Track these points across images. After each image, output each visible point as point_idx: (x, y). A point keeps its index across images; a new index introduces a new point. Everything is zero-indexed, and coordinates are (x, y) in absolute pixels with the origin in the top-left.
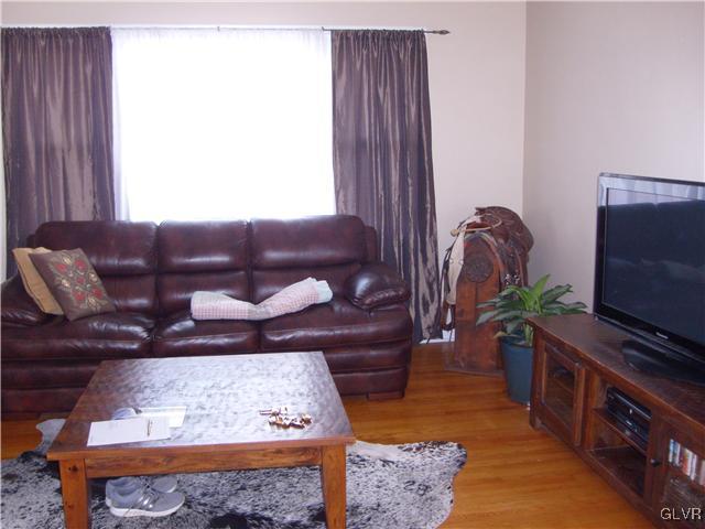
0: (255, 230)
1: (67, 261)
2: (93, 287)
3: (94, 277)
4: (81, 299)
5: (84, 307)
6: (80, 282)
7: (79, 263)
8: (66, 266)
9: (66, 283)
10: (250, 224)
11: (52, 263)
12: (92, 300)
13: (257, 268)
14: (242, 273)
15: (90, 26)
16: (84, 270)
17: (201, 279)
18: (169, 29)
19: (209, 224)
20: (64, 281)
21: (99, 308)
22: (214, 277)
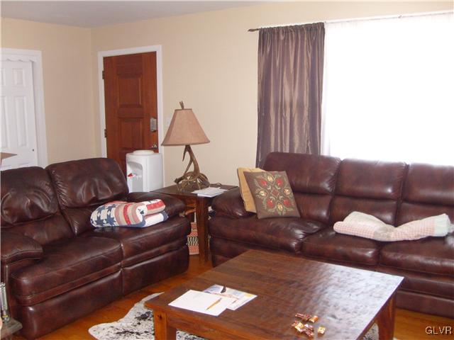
0: (410, 171)
1: (270, 179)
2: (285, 197)
3: (288, 192)
4: (272, 205)
5: (271, 211)
6: (275, 193)
7: (279, 181)
8: (268, 183)
9: (263, 193)
10: (407, 166)
11: (257, 179)
12: (280, 207)
13: (406, 200)
14: (395, 203)
15: (312, 23)
16: (282, 186)
17: (361, 203)
18: (362, 20)
19: (376, 163)
20: (262, 192)
21: (284, 213)
22: (370, 203)
